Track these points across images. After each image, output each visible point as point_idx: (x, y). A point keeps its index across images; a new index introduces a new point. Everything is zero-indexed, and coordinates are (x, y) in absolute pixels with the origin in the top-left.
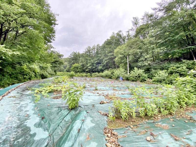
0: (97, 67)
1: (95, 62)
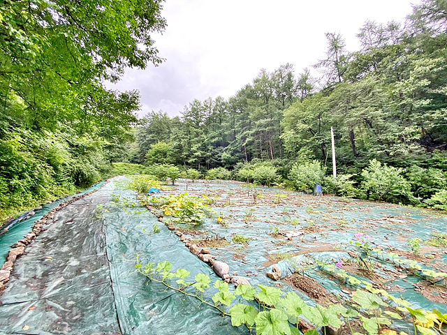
0: (217, 153)
1: (213, 141)
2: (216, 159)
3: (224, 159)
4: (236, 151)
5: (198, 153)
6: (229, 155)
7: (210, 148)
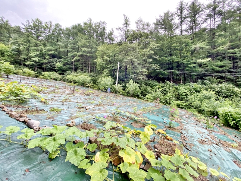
0: (53, 62)
1: (50, 53)
2: (52, 66)
3: (58, 67)
4: (67, 64)
5: (36, 59)
6: (62, 65)
7: (47, 57)
